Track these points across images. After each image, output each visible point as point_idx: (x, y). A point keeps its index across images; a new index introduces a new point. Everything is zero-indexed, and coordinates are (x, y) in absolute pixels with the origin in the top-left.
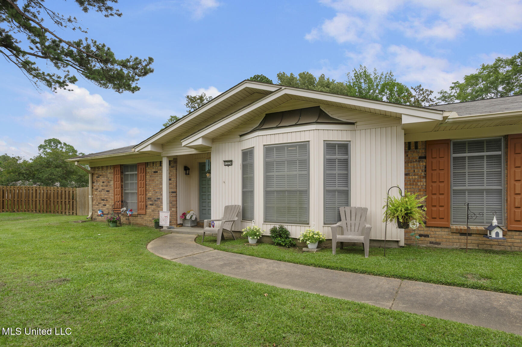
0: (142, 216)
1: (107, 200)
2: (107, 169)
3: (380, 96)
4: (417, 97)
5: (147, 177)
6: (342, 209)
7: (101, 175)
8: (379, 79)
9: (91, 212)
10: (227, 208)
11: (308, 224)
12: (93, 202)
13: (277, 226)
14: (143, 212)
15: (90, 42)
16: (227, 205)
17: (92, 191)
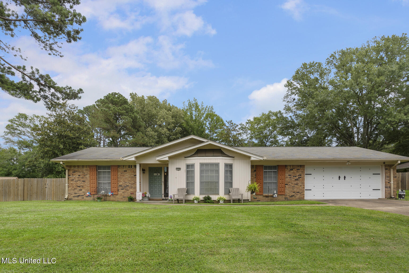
0: (114, 196)
1: (82, 187)
2: (83, 167)
3: (205, 122)
4: (229, 127)
5: (118, 173)
6: (230, 189)
7: (77, 171)
8: (204, 109)
9: (67, 195)
10: (178, 189)
11: (219, 194)
12: (68, 188)
13: (207, 196)
14: (116, 193)
15: (34, 70)
16: (179, 188)
17: (68, 181)
